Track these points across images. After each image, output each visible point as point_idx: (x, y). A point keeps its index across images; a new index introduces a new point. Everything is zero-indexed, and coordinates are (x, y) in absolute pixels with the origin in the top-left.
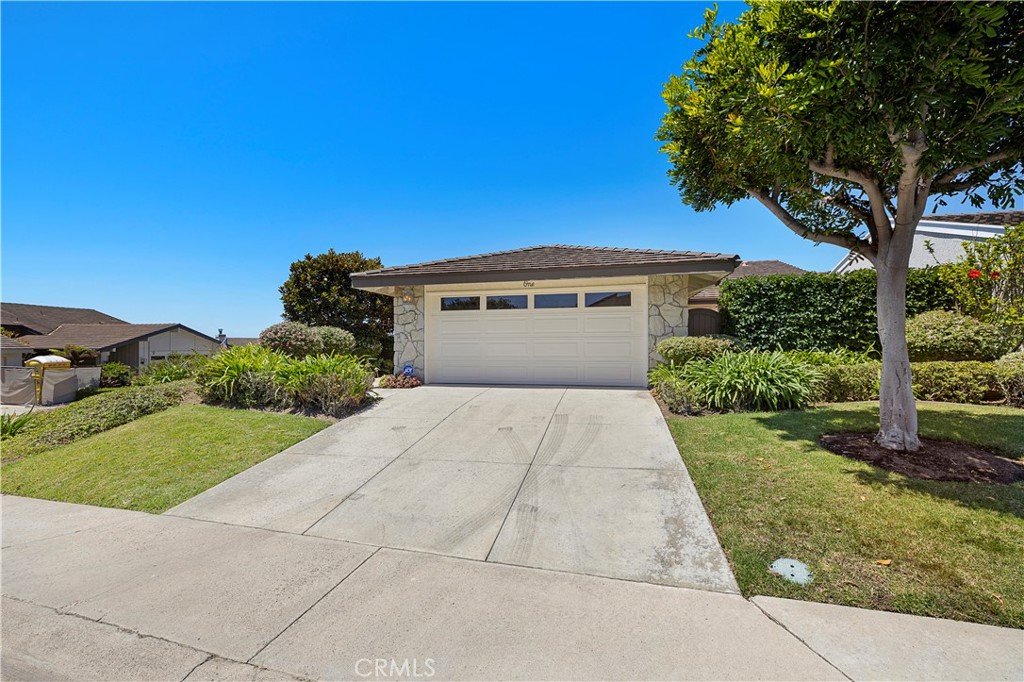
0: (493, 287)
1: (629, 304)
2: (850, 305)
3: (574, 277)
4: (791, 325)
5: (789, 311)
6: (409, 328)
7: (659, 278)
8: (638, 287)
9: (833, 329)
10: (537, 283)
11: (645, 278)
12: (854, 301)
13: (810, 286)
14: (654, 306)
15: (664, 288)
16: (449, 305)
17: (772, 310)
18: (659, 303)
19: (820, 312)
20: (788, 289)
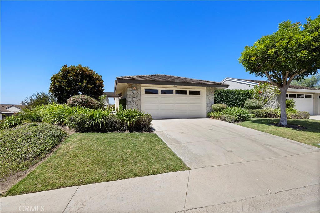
0: (164, 87)
1: (200, 94)
2: (235, 97)
3: (194, 86)
4: (226, 101)
5: (225, 98)
6: (134, 99)
7: (208, 88)
8: (203, 90)
9: (233, 103)
10: (178, 86)
11: (205, 88)
12: (236, 96)
13: (229, 92)
14: (207, 95)
15: (209, 90)
16: (147, 92)
17: (222, 98)
18: (208, 95)
19: (231, 99)
20: (225, 93)
